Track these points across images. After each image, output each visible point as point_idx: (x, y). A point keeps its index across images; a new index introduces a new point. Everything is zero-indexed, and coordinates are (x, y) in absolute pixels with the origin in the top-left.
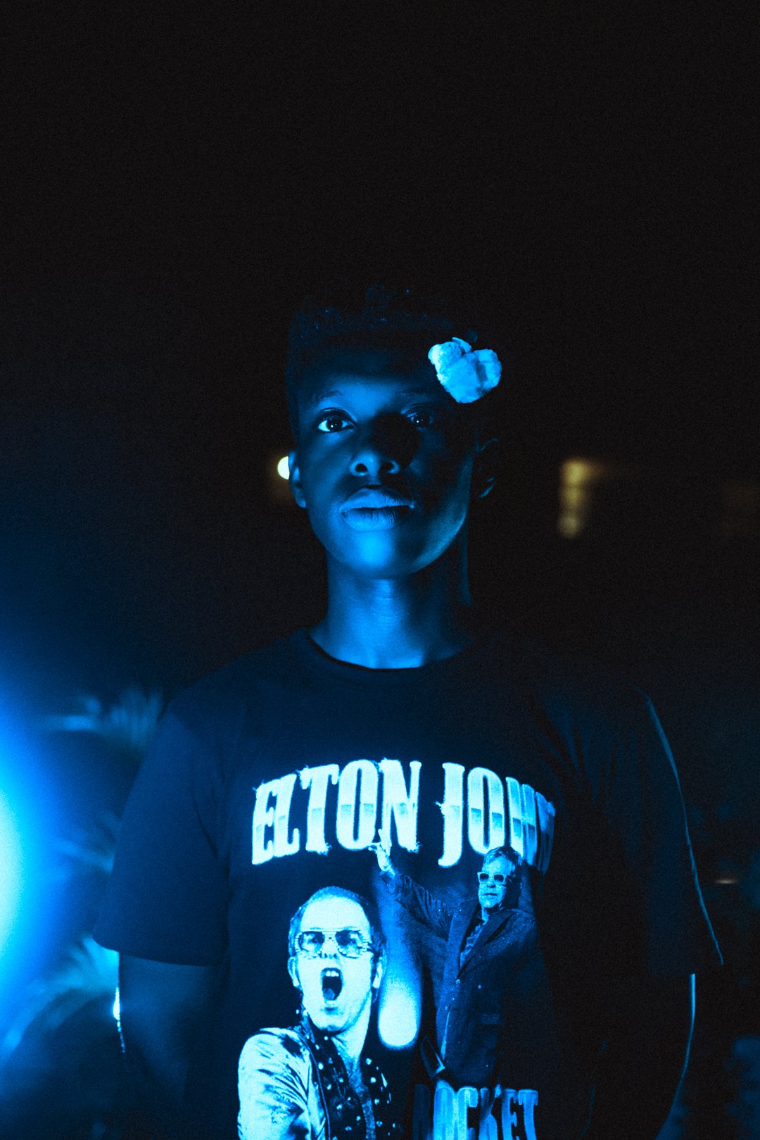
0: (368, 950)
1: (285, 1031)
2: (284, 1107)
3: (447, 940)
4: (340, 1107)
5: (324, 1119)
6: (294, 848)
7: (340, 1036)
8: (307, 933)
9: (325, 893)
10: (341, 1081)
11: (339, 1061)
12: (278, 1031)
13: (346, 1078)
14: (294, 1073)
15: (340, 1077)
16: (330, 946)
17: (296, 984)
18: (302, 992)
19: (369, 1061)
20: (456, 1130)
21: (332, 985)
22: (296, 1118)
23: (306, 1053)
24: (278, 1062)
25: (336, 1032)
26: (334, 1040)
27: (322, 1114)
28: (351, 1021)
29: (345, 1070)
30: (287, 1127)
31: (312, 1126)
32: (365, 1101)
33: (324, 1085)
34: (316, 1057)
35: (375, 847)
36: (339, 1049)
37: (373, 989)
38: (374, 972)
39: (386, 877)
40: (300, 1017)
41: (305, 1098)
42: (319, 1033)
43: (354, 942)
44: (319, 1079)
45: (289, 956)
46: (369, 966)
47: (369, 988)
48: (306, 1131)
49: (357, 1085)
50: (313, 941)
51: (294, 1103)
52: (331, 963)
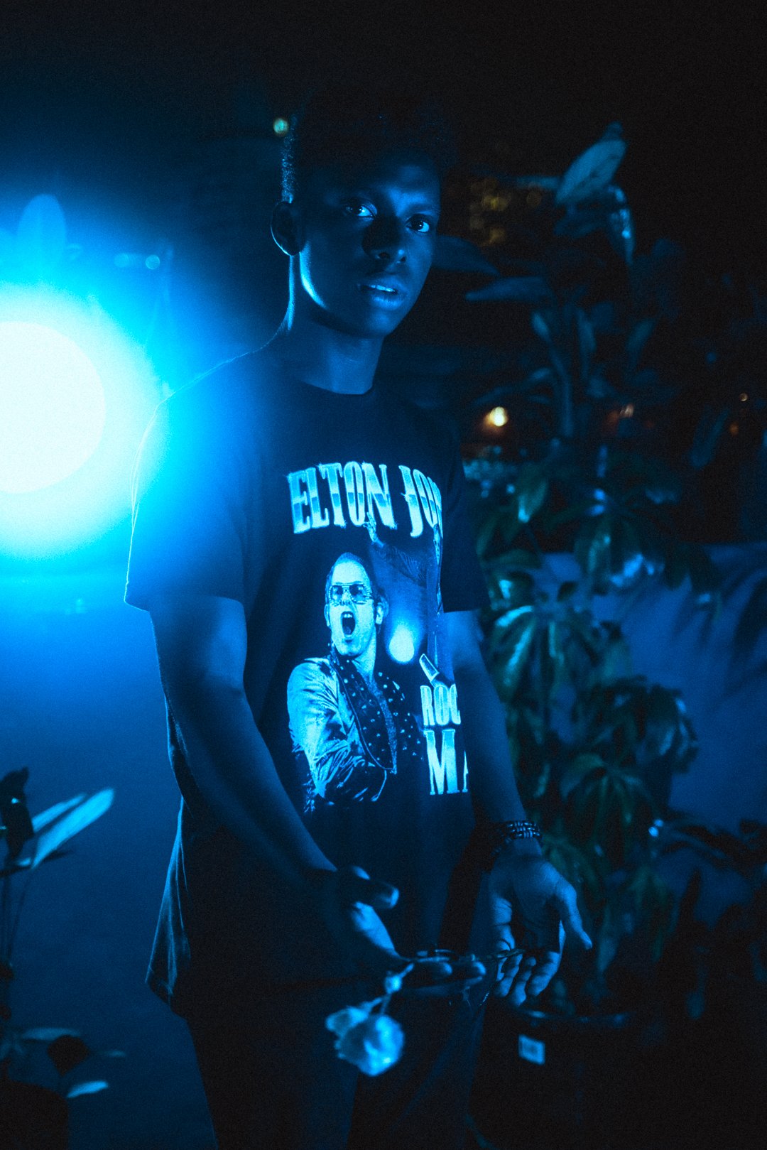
0: (370, 598)
1: (321, 660)
2: (323, 713)
3: (426, 587)
4: (364, 707)
5: (353, 717)
6: (326, 523)
7: (357, 659)
8: (335, 586)
9: (344, 557)
10: (362, 689)
11: (358, 677)
12: (317, 660)
13: (366, 688)
14: (327, 689)
15: (361, 686)
16: (346, 596)
17: (328, 625)
18: (330, 630)
19: (381, 674)
20: (450, 712)
21: (349, 624)
22: (330, 718)
23: (334, 674)
24: (318, 683)
25: (353, 656)
26: (353, 661)
27: (350, 713)
28: (364, 647)
29: (364, 682)
30: (325, 726)
31: (344, 722)
32: (381, 701)
33: (349, 694)
34: (341, 676)
35: (366, 525)
36: (357, 668)
37: (376, 625)
38: (375, 613)
39: (376, 545)
40: (330, 648)
41: (336, 704)
42: (343, 658)
43: (361, 592)
44: (346, 690)
45: (325, 604)
46: (371, 609)
47: (372, 624)
48: (340, 726)
49: (374, 691)
50: (337, 593)
51: (328, 709)
52: (347, 609)
